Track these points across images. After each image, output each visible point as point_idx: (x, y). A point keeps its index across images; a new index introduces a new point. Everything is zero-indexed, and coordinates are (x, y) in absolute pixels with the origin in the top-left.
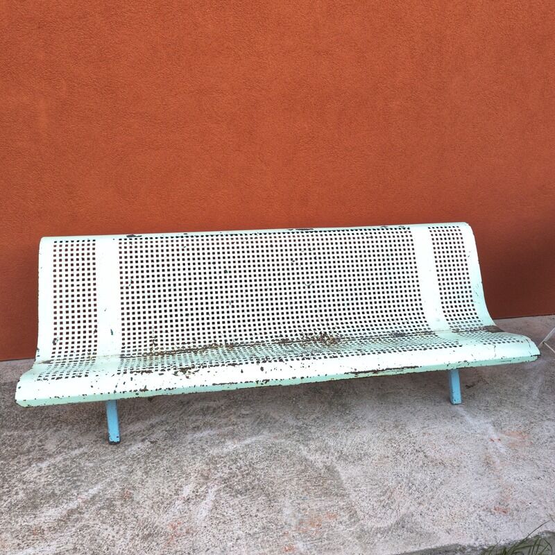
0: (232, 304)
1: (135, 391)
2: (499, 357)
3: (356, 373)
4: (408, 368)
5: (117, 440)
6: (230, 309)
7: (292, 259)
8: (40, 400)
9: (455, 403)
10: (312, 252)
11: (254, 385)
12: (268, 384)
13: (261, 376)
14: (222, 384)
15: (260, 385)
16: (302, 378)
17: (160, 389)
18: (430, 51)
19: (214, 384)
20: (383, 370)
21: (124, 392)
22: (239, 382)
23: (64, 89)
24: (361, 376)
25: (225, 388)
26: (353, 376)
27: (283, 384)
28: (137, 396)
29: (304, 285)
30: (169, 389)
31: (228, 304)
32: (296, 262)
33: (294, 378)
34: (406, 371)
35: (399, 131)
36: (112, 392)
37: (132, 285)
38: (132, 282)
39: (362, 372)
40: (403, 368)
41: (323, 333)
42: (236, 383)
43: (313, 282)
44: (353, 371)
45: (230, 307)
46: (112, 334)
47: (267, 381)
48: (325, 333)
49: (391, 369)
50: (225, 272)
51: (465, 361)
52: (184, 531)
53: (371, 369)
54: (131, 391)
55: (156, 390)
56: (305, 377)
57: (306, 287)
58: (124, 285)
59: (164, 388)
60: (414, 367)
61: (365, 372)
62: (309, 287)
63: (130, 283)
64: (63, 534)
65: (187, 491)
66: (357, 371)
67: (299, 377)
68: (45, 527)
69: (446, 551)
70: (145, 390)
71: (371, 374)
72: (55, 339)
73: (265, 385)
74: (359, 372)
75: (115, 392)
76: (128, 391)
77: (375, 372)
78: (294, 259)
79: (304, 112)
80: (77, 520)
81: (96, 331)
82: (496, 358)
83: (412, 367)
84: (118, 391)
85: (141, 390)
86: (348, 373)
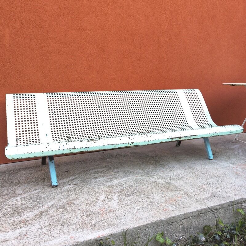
0: (104, 121)
1: (69, 149)
2: (228, 131)
4: (193, 136)
5: (56, 184)
6: (104, 123)
7: (128, 102)
8: (19, 155)
9: (210, 159)
10: (137, 99)
11: (127, 145)
12: (133, 145)
13: (130, 141)
14: (112, 145)
15: (130, 145)
16: (149, 141)
17: (82, 148)
18: (173, 18)
19: (108, 145)
20: (183, 137)
21: (64, 150)
22: (120, 144)
23: (18, 24)
24: (174, 140)
25: (113, 147)
26: (170, 140)
27: (141, 144)
28: (70, 152)
30: (87, 148)
31: (102, 121)
32: (130, 103)
33: (145, 141)
35: (164, 51)
36: (57, 150)
37: (55, 113)
38: (55, 112)
39: (174, 138)
40: (191, 136)
42: (119, 144)
43: (139, 111)
46: (47, 136)
47: (133, 143)
49: (186, 136)
50: (99, 107)
51: (216, 133)
52: (108, 211)
53: (178, 137)
54: (67, 149)
55: (80, 148)
56: (150, 140)
57: (136, 113)
58: (51, 113)
59: (84, 147)
60: (196, 135)
61: (176, 138)
62: (138, 113)
63: (54, 112)
64: (40, 221)
65: (102, 197)
66: (172, 137)
67: (147, 141)
68: (29, 219)
70: (74, 148)
71: (178, 139)
72: (17, 139)
73: (132, 145)
74: (173, 138)
75: (59, 149)
77: (180, 138)
79: (125, 41)
80: (46, 214)
81: (38, 135)
84: (61, 149)
85: (73, 149)
86: (168, 139)
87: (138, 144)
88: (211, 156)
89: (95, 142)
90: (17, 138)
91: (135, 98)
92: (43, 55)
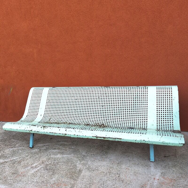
0: (76, 110)
1: (29, 130)
3: (97, 137)
4: (118, 139)
5: (31, 147)
7: (98, 97)
11: (62, 135)
12: (66, 136)
13: (65, 132)
14: (52, 133)
15: (64, 135)
19: (50, 132)
20: (107, 138)
22: (57, 133)
24: (99, 138)
26: (95, 138)
28: (30, 132)
29: (101, 106)
33: (75, 135)
34: (117, 140)
36: (23, 130)
39: (99, 137)
40: (115, 138)
41: (103, 124)
43: (104, 105)
44: (96, 136)
46: (41, 116)
47: (66, 134)
48: (104, 124)
49: (110, 138)
51: (144, 140)
55: (34, 131)
56: (78, 135)
59: (36, 131)
65: (35, 165)
70: (32, 131)
71: (102, 139)
72: (27, 115)
74: (98, 137)
76: (27, 130)
77: (104, 138)
80: (4, 164)
81: (37, 114)
82: (160, 141)
83: (119, 139)
84: (25, 129)
85: (31, 131)
86: (93, 137)
87: (69, 136)
89: (44, 129)
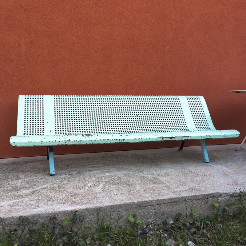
0: (104, 122)
1: (65, 141)
3: (163, 138)
4: (185, 137)
5: (53, 173)
6: (103, 124)
8: (21, 143)
9: (206, 162)
10: (138, 103)
11: (118, 141)
13: (121, 138)
14: (104, 140)
15: (121, 142)
16: (139, 139)
17: (76, 141)
19: (100, 140)
20: (174, 137)
21: (60, 141)
24: (165, 139)
25: (105, 142)
26: (161, 139)
27: (131, 141)
28: (65, 144)
29: (135, 115)
30: (80, 141)
33: (136, 139)
36: (54, 141)
38: (60, 112)
39: (165, 138)
40: (183, 137)
42: (110, 140)
43: (139, 114)
44: (161, 137)
45: (103, 123)
46: (51, 132)
47: (124, 139)
49: (177, 137)
50: (101, 109)
51: (209, 135)
53: (169, 137)
54: (63, 141)
55: (74, 141)
56: (140, 138)
57: (136, 116)
58: (56, 113)
59: (78, 140)
60: (188, 137)
61: (167, 138)
62: (137, 116)
63: (59, 112)
69: (214, 197)
70: (69, 141)
71: (169, 139)
73: (123, 142)
74: (164, 138)
75: (56, 141)
76: (62, 141)
77: (171, 138)
78: (130, 105)
79: (130, 49)
81: (43, 131)
82: (222, 134)
83: (186, 137)
84: (57, 140)
85: (67, 141)
86: (159, 138)
87: (128, 141)
88: (207, 159)
89: (88, 137)
90: (25, 132)
91: (136, 102)
92: (54, 62)
